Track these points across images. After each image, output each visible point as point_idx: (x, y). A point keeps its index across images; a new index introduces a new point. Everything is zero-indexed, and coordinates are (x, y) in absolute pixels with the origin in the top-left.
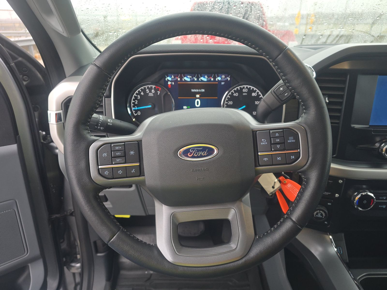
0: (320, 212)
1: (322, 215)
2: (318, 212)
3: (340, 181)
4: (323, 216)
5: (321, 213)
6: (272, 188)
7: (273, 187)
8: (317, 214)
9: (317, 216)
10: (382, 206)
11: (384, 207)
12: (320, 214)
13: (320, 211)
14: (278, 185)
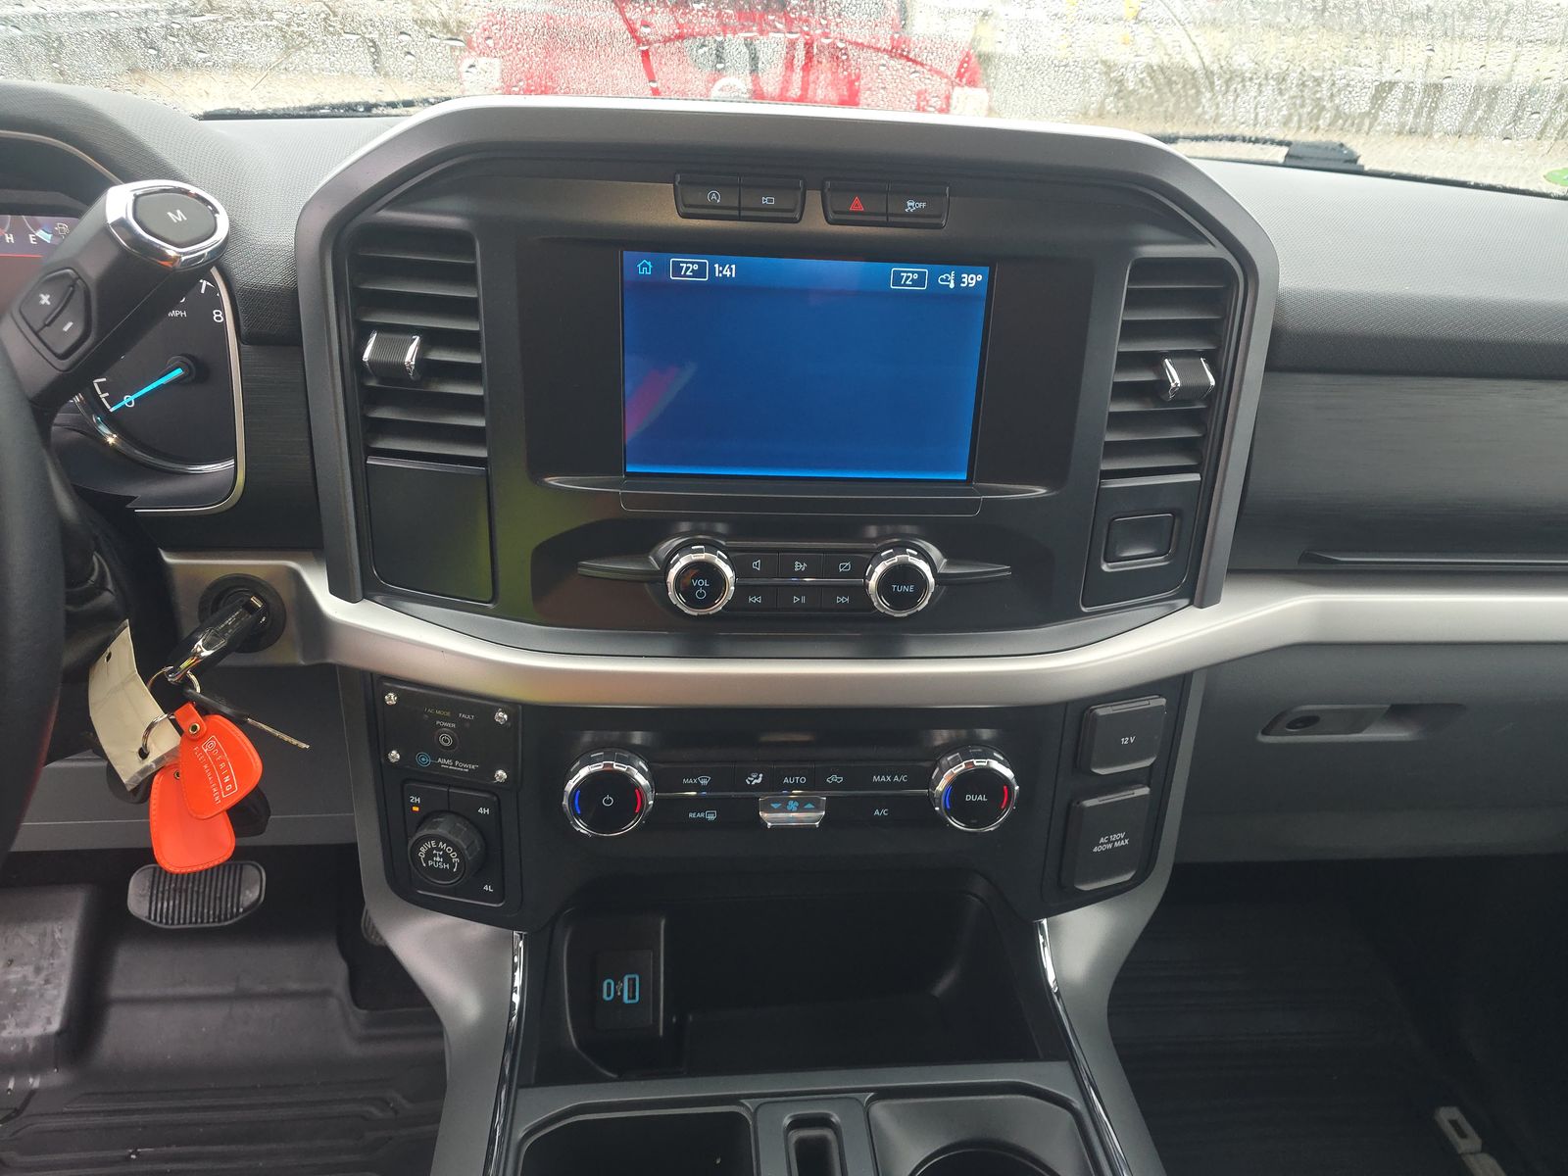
0: (439, 849)
1: (446, 858)
2: (433, 849)
3: (501, 716)
4: (452, 865)
5: (444, 851)
6: (137, 758)
7: (143, 754)
8: (430, 855)
9: (430, 863)
10: (702, 815)
11: (711, 817)
12: (440, 856)
13: (437, 844)
14: (165, 741)
